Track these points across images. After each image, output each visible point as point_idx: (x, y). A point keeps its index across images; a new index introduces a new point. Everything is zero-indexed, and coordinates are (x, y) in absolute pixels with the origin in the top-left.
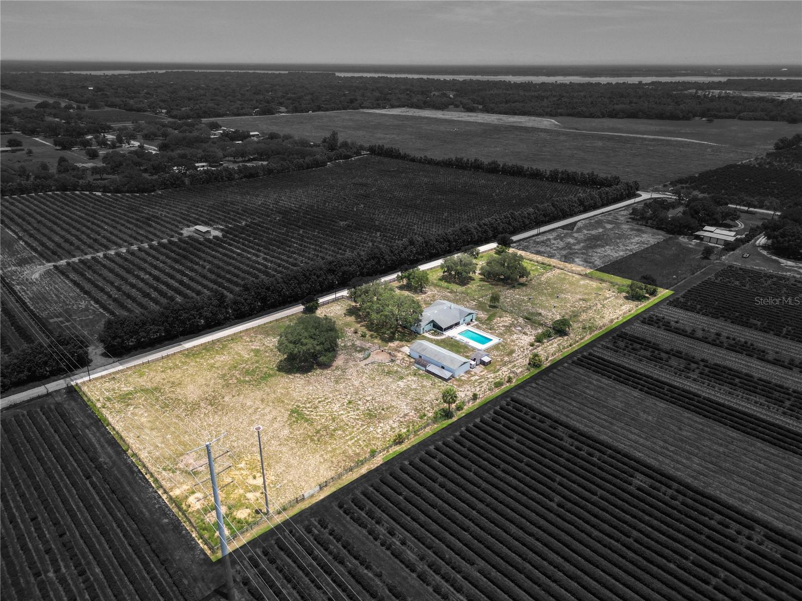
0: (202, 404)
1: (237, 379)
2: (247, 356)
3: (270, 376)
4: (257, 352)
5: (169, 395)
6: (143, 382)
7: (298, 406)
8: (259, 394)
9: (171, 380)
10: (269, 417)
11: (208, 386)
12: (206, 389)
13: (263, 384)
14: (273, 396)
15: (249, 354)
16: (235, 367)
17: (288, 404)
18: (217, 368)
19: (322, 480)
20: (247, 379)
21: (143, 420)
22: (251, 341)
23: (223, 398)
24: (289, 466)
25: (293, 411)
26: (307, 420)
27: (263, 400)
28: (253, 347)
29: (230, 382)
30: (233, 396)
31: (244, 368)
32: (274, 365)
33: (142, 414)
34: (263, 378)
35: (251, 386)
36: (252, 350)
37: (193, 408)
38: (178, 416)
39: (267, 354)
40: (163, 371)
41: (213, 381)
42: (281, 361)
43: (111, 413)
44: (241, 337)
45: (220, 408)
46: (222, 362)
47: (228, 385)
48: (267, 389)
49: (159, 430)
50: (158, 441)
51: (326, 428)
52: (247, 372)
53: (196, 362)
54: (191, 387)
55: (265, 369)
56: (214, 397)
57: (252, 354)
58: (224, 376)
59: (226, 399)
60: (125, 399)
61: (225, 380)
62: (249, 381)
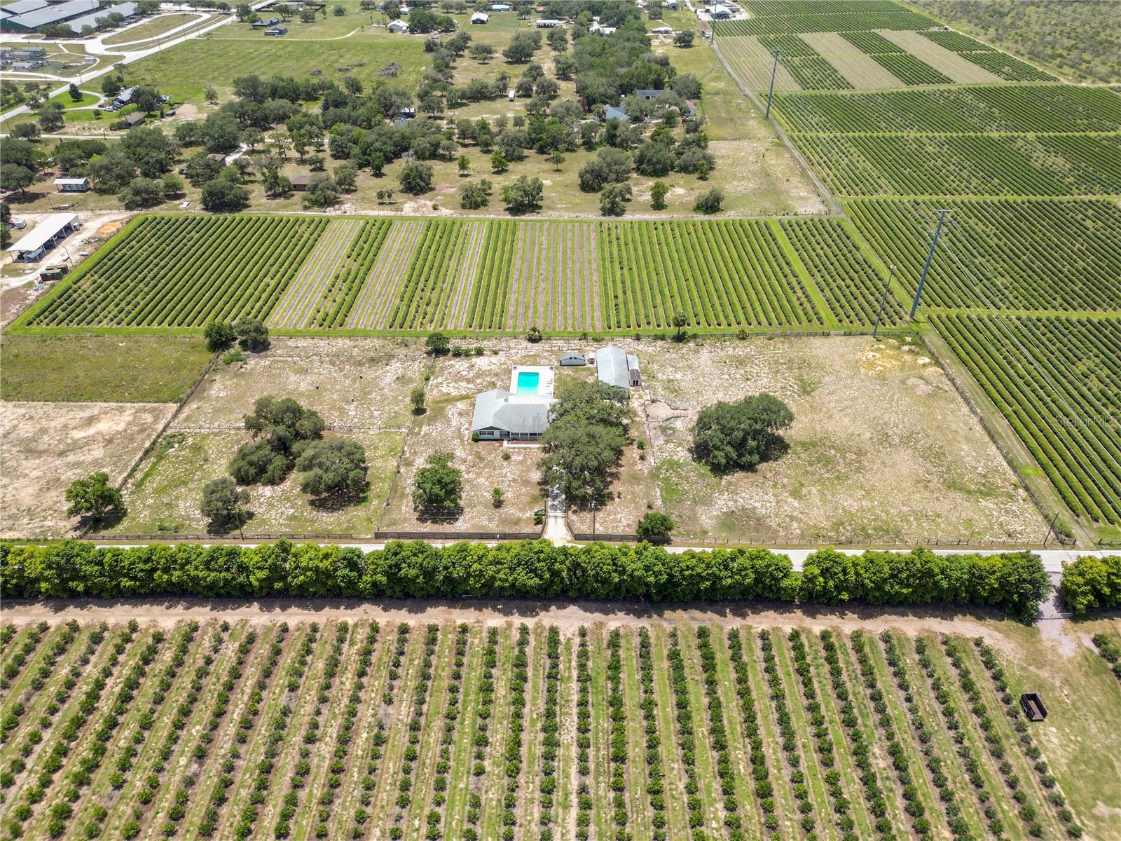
0: (897, 440)
1: (845, 458)
2: (814, 490)
3: (803, 444)
4: (796, 494)
5: (934, 469)
6: (967, 509)
7: (799, 396)
8: (830, 426)
9: (927, 494)
10: (834, 397)
11: (883, 463)
12: (887, 459)
13: (819, 436)
14: (816, 417)
15: (810, 492)
16: (838, 478)
17: (807, 401)
18: (862, 487)
19: (822, 339)
20: (833, 452)
21: (965, 447)
22: (792, 518)
23: (871, 438)
24: (841, 356)
25: (808, 393)
26: (802, 381)
27: (831, 417)
28: (796, 504)
29: (854, 457)
30: (859, 435)
31: (828, 471)
32: (789, 458)
33: (967, 455)
34: (814, 444)
35: (833, 439)
36: (801, 499)
37: (907, 440)
38: (928, 436)
39: (785, 480)
40: (939, 516)
41: (875, 467)
42: (776, 459)
43: (1005, 474)
44: (802, 536)
45: (879, 428)
46: (851, 496)
47: (860, 453)
48: (818, 428)
49: (948, 427)
50: (950, 417)
51: (790, 369)
52: (828, 462)
53: (887, 512)
54: (905, 470)
55: (803, 456)
56: (881, 444)
57: (804, 491)
58: (858, 470)
59: (868, 435)
60: (988, 490)
61: (860, 462)
62: (833, 447)
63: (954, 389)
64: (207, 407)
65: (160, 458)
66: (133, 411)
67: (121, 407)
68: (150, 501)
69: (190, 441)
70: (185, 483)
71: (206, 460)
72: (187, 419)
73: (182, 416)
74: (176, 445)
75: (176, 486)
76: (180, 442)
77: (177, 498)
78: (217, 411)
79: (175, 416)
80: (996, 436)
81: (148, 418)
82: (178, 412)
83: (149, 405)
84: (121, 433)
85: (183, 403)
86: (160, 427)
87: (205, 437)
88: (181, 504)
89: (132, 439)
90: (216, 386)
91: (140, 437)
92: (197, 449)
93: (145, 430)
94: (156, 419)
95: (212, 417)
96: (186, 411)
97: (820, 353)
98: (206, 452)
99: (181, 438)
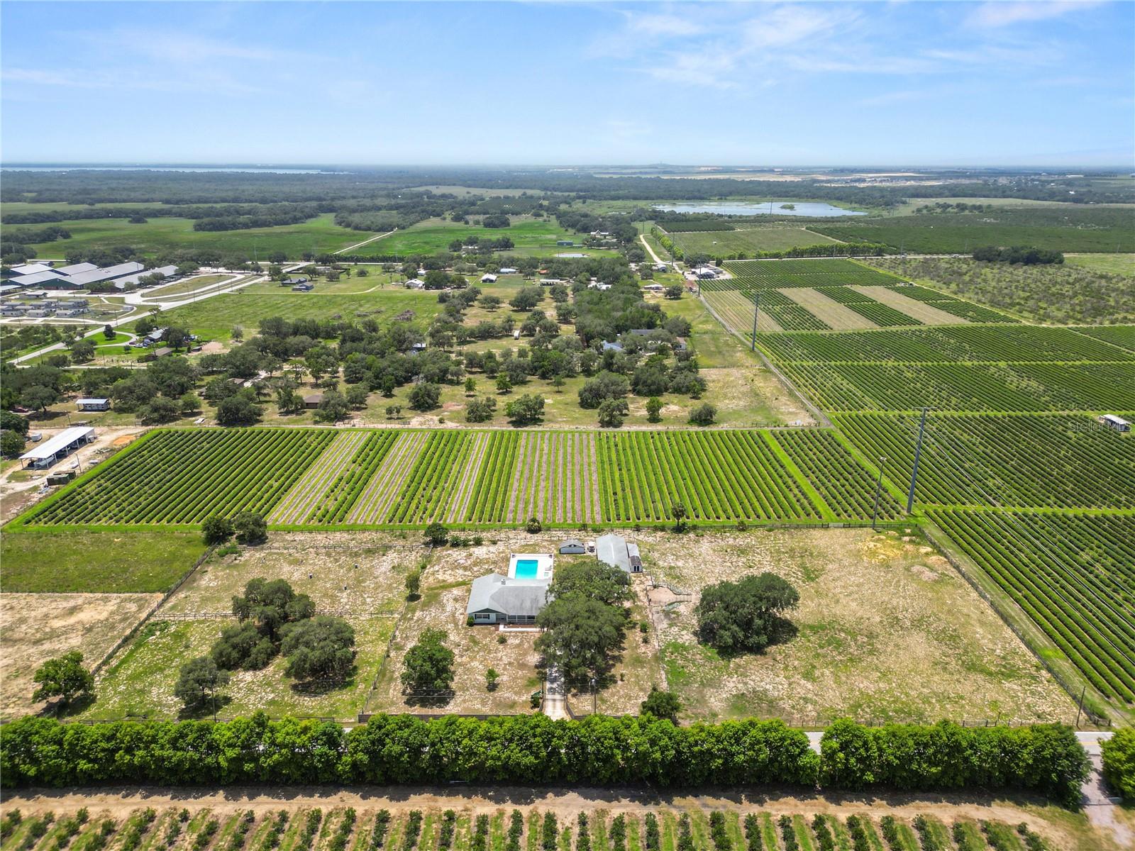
0: (908, 623)
1: (856, 641)
2: (827, 672)
3: (811, 627)
4: (808, 676)
5: (950, 652)
6: (991, 691)
7: (804, 582)
8: (838, 610)
9: (947, 676)
10: (839, 583)
11: (897, 645)
12: (900, 642)
13: (827, 620)
14: (823, 602)
15: (823, 675)
16: (851, 660)
17: (813, 587)
18: (877, 669)
19: (822, 531)
20: (843, 635)
21: (980, 630)
22: (806, 700)
23: (881, 622)
24: (843, 546)
25: (813, 580)
26: (805, 568)
27: (837, 601)
28: (809, 686)
29: (866, 639)
30: (868, 619)
31: (840, 654)
32: (799, 640)
33: (983, 638)
34: (823, 628)
35: (842, 623)
36: (814, 680)
37: (918, 623)
38: (940, 620)
39: (796, 663)
40: (962, 698)
41: (889, 650)
42: (785, 642)
43: (1024, 656)
44: (818, 719)
45: (888, 612)
46: (867, 678)
47: (871, 636)
48: (825, 611)
49: (959, 611)
50: (959, 602)
51: (792, 557)
52: (839, 644)
53: (907, 695)
54: (920, 652)
55: (812, 639)
56: (893, 627)
57: (817, 673)
58: (871, 653)
59: (878, 619)
60: (1010, 673)
61: (872, 645)
62: (842, 630)
63: (960, 576)
64: (196, 597)
65: (139, 645)
66: (118, 601)
67: (106, 598)
68: (122, 688)
69: (173, 629)
70: (161, 670)
71: (187, 647)
72: (172, 608)
73: (168, 605)
74: (158, 633)
75: (152, 673)
76: (162, 630)
77: (151, 684)
78: (205, 600)
79: (160, 606)
80: (1010, 620)
81: (133, 607)
82: (164, 601)
83: (135, 595)
84: (102, 622)
85: (170, 593)
86: (143, 615)
87: (188, 625)
88: (155, 690)
89: (113, 627)
90: (207, 577)
91: (121, 626)
92: (178, 636)
93: (128, 618)
94: (140, 608)
95: (199, 606)
96: (173, 600)
97: (822, 543)
98: (188, 639)
99: (166, 625)
